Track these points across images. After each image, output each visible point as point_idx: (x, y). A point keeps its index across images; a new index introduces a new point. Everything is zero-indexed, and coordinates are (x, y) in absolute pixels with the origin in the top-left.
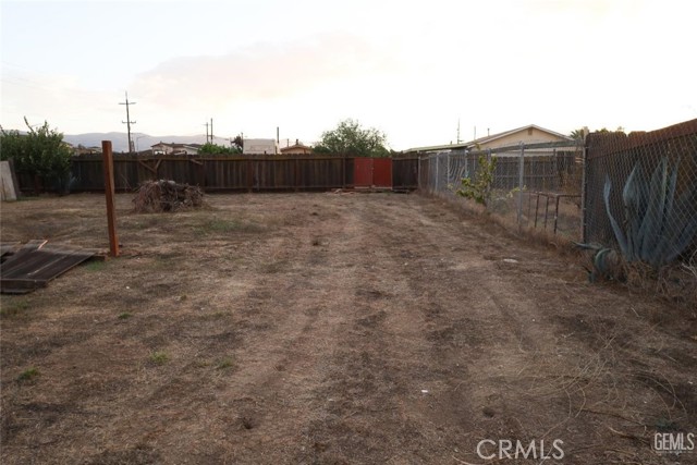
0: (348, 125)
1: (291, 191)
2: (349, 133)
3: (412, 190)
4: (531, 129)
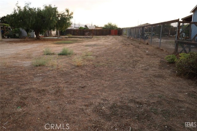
3: (121, 35)
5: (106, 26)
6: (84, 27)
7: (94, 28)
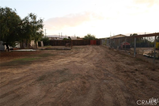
0: (89, 34)
1: (81, 45)
2: (89, 36)
3: (99, 45)
4: (120, 35)
5: (86, 37)
6: (68, 38)
7: (76, 39)
